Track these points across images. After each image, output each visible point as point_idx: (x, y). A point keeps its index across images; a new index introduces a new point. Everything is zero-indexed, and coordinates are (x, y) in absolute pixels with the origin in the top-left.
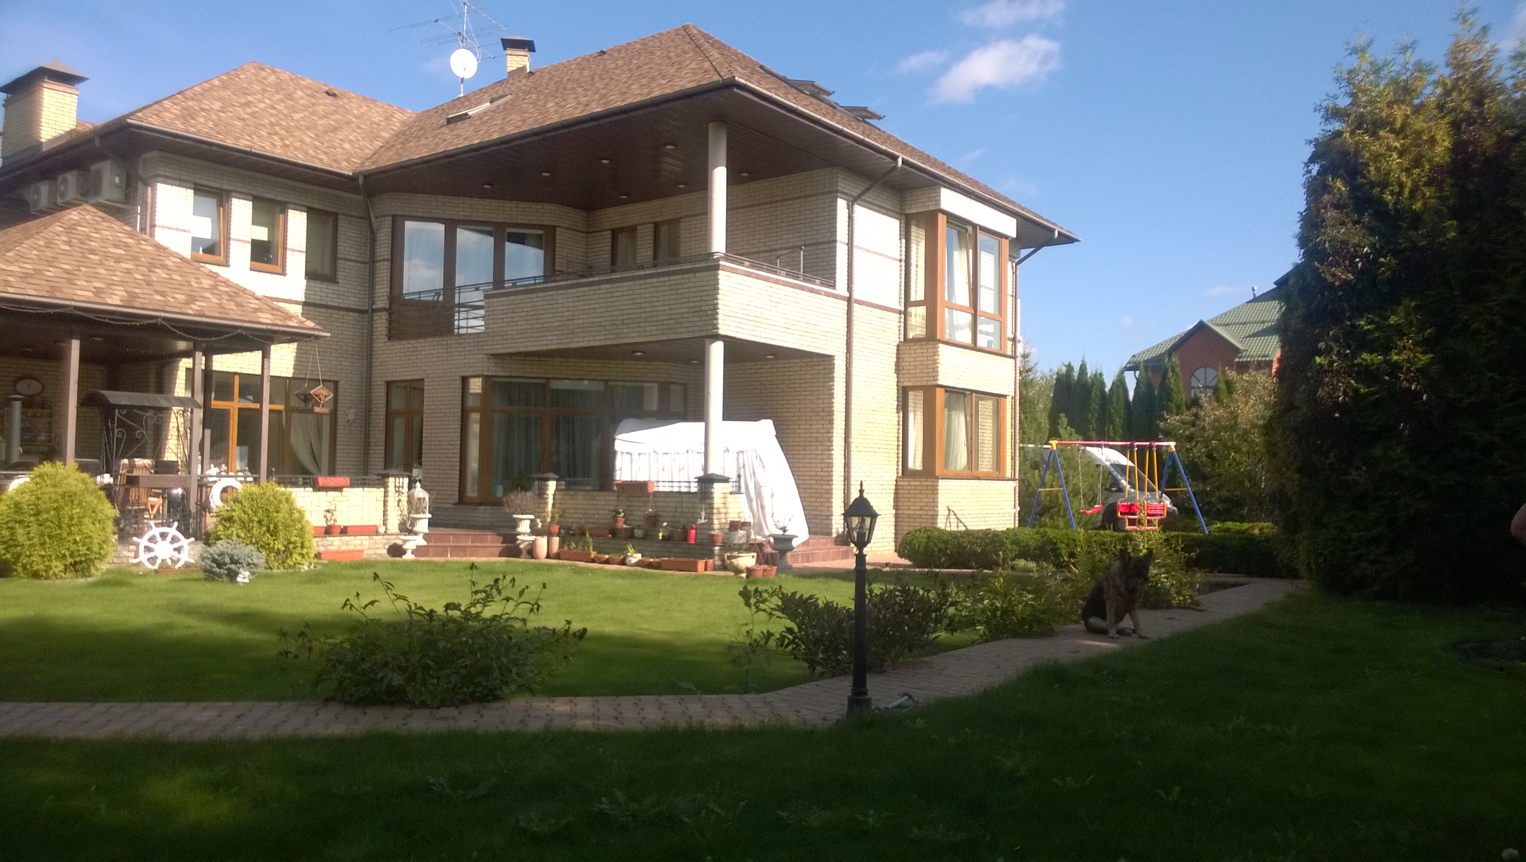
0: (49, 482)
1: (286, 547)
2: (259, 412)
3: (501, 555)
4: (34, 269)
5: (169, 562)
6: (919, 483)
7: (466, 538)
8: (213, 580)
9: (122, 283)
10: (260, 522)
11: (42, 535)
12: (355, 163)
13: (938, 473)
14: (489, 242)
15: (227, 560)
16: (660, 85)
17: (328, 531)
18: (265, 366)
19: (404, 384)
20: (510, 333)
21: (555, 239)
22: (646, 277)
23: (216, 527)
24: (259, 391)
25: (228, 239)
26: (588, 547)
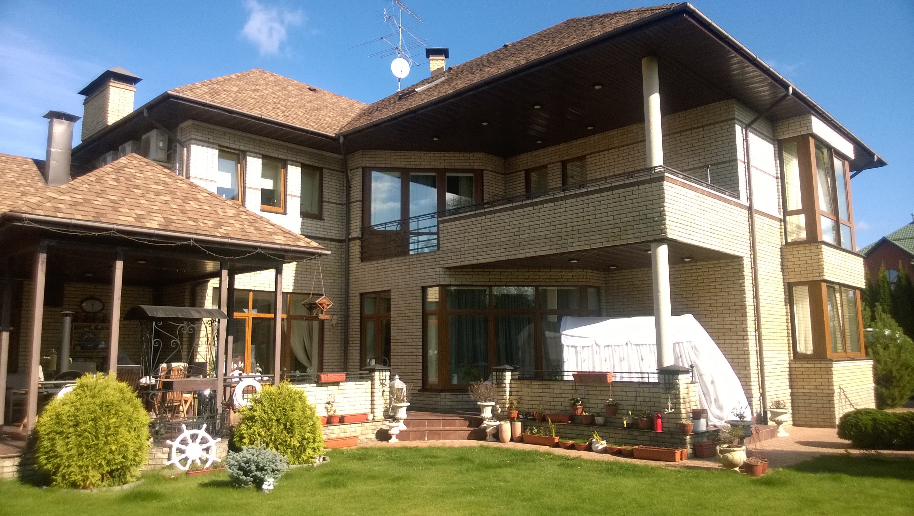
0: (88, 393)
1: (300, 442)
2: (275, 319)
3: (470, 438)
4: (83, 199)
5: (199, 462)
6: (812, 366)
7: (437, 422)
8: (239, 487)
9: (160, 211)
10: (278, 420)
11: (80, 445)
12: (336, 129)
13: (830, 354)
15: (254, 467)
17: (329, 421)
18: (279, 284)
19: (373, 296)
20: (462, 249)
21: (483, 179)
23: (240, 424)
24: (273, 304)
25: (245, 188)
26: (550, 432)
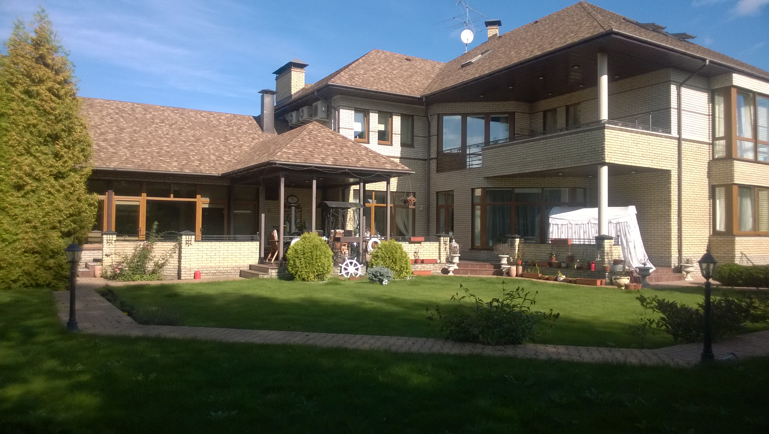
0: (307, 241)
1: (400, 269)
2: (387, 207)
3: (494, 274)
4: (298, 151)
5: (353, 274)
6: (724, 239)
7: (476, 266)
8: (373, 283)
9: (331, 155)
10: (389, 257)
11: (306, 263)
12: (421, 91)
13: (735, 232)
14: (483, 122)
15: (379, 274)
16: (571, 37)
17: (416, 262)
18: (388, 188)
19: (444, 193)
20: (494, 166)
21: (514, 118)
22: (565, 135)
23: (371, 260)
24: (386, 198)
25: (369, 131)
26: (537, 271)
